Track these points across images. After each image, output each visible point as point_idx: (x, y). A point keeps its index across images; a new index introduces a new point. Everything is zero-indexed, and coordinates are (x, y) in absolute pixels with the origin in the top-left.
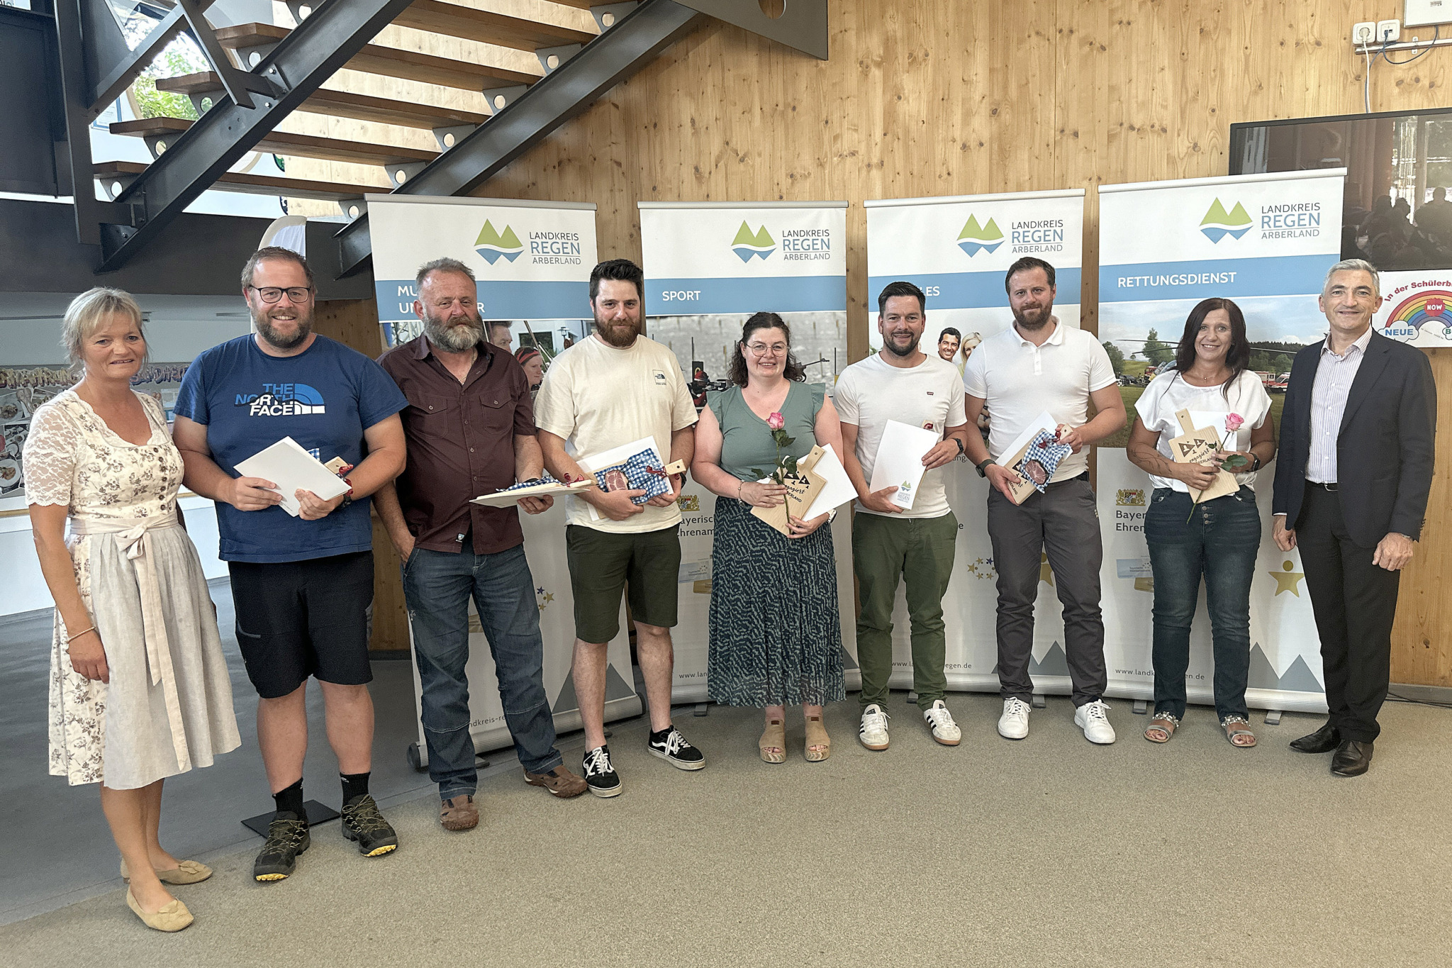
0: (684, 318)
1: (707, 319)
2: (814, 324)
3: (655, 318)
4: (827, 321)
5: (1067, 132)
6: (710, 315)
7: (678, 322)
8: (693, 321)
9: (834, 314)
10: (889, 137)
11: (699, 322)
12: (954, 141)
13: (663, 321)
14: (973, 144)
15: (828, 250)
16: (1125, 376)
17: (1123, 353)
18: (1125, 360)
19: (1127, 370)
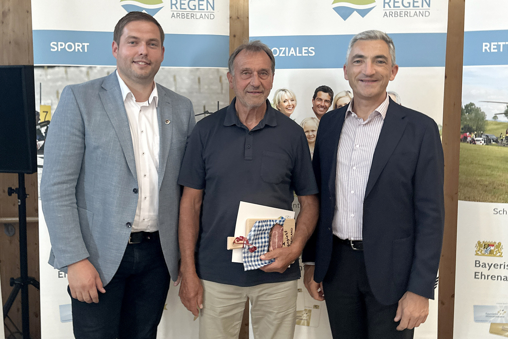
0: (72, 69)
1: (95, 71)
2: (199, 79)
3: (43, 67)
4: (211, 76)
6: (99, 67)
7: (66, 72)
8: (81, 71)
9: (218, 70)
11: (88, 74)
13: (50, 71)
15: (213, 11)
16: (487, 136)
17: (486, 114)
18: (487, 121)
19: (489, 130)
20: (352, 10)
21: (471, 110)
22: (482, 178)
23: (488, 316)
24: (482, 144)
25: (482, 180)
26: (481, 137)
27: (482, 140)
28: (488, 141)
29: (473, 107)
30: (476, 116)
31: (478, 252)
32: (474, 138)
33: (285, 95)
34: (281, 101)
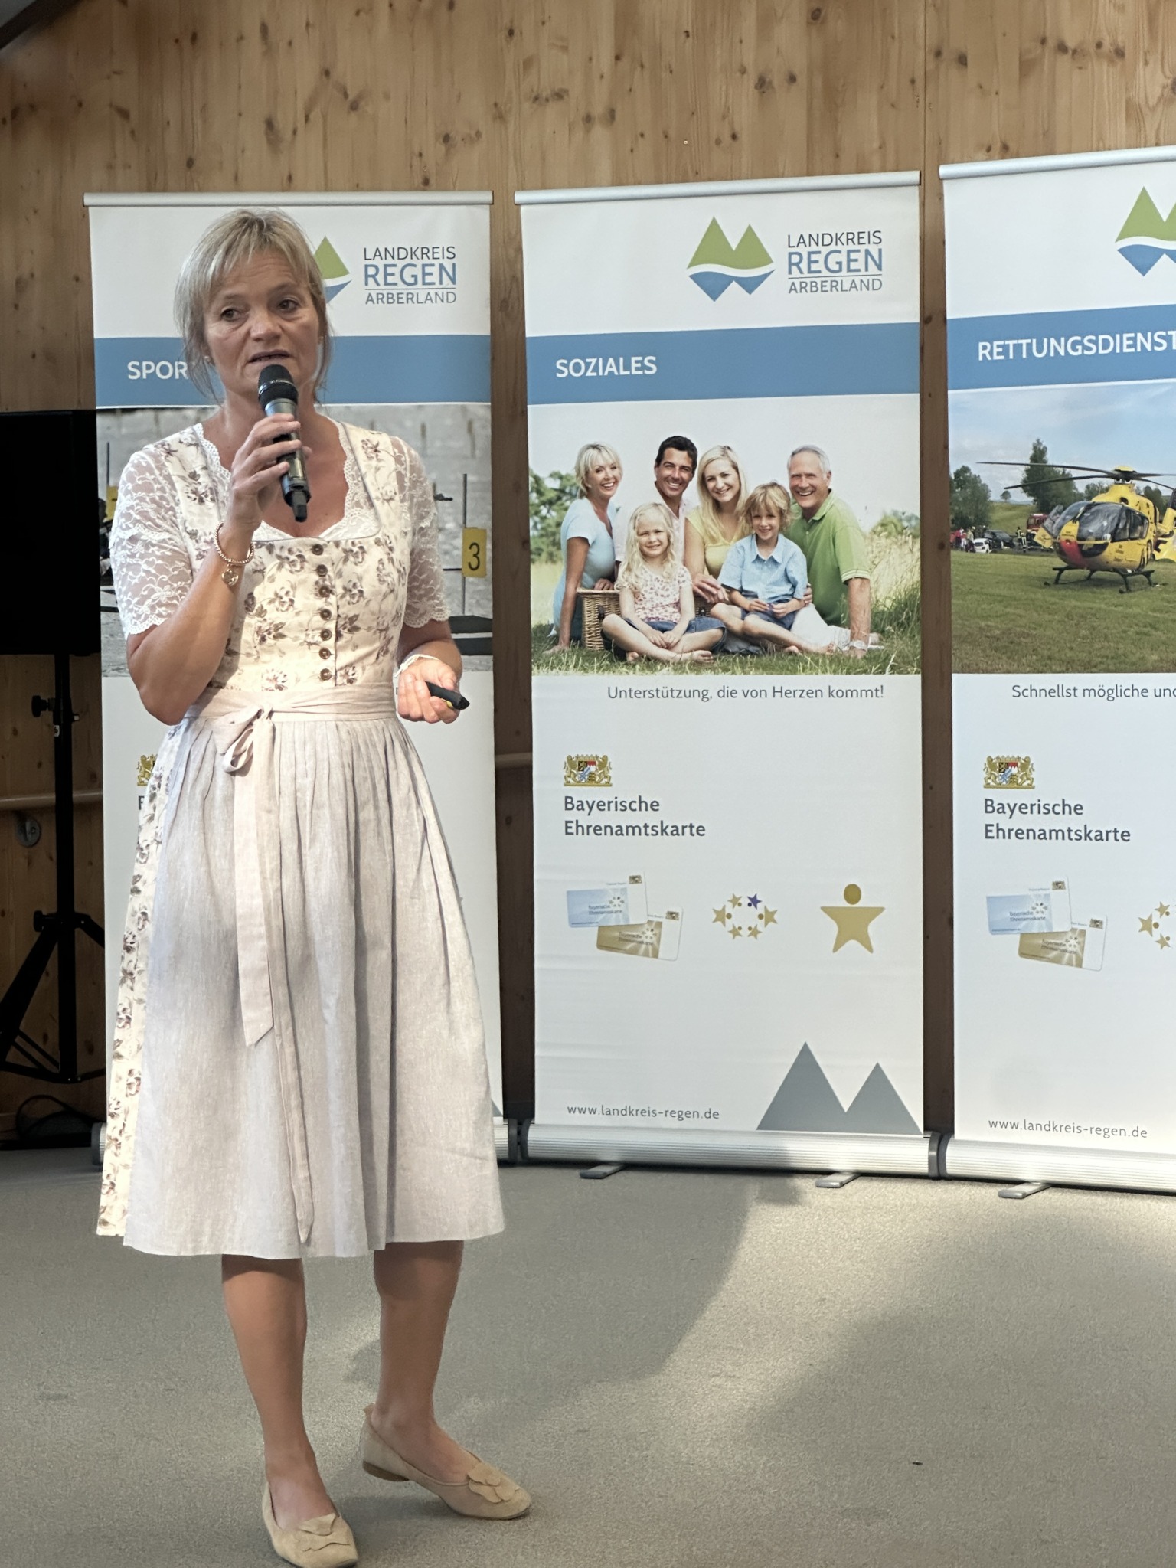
0: (168, 414)
2: (423, 428)
3: (112, 411)
4: (448, 422)
5: (945, 54)
7: (157, 421)
9: (464, 409)
10: (625, 62)
12: (743, 71)
13: (127, 418)
14: (777, 79)
15: (452, 286)
16: (993, 534)
17: (990, 488)
18: (992, 502)
19: (997, 521)
20: (730, 279)
21: (964, 482)
22: (989, 623)
23: (1015, 918)
24: (985, 551)
25: (989, 626)
26: (983, 537)
27: (986, 543)
28: (995, 545)
29: (968, 474)
30: (973, 493)
31: (989, 781)
32: (972, 539)
33: (600, 457)
34: (591, 469)
